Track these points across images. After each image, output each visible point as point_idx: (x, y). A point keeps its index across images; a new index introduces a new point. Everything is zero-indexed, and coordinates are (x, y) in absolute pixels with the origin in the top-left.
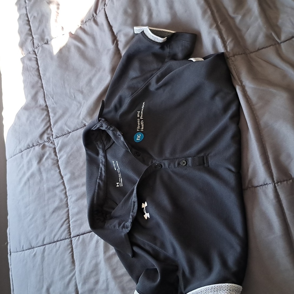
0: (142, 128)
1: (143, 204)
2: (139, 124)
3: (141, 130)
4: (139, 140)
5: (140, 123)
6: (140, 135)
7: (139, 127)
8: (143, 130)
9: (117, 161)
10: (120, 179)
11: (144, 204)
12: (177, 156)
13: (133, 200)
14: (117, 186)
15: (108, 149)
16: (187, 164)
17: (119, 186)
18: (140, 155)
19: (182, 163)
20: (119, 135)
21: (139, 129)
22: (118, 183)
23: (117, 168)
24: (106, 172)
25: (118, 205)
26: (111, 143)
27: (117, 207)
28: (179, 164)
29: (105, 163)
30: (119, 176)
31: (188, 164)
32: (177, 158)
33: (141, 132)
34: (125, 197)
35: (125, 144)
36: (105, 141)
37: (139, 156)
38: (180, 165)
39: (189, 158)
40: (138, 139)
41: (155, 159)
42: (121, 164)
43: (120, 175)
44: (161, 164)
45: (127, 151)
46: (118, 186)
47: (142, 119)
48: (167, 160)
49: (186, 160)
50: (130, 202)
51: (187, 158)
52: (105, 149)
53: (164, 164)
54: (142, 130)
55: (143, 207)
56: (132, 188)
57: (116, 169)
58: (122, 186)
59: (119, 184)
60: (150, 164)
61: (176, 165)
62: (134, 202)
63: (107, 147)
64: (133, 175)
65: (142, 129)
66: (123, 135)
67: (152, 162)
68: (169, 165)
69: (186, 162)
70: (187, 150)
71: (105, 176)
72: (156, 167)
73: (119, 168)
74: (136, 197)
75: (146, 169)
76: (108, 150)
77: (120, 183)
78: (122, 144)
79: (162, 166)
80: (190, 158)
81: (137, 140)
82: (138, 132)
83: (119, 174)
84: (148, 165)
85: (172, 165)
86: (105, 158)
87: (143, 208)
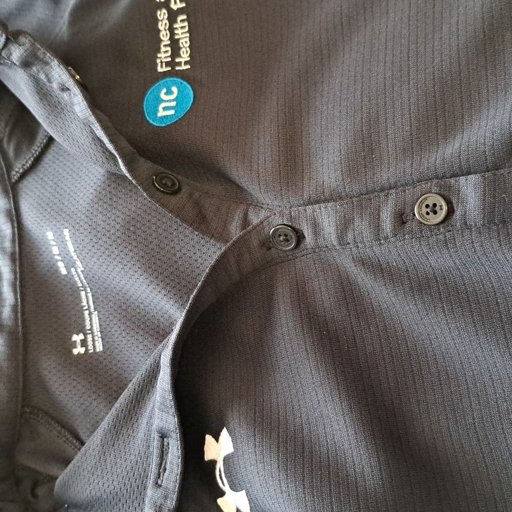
0: (185, 56)
1: (209, 439)
2: (165, 37)
3: (179, 64)
4: (172, 112)
5: (172, 30)
6: (174, 89)
7: (164, 55)
8: (186, 63)
9: (66, 232)
10: (90, 314)
11: (217, 438)
12: (385, 175)
13: (157, 423)
14: (76, 351)
15: (23, 176)
16: (451, 212)
17: (87, 350)
18: (179, 189)
19: (424, 210)
20: (64, 89)
21: (167, 64)
22: (81, 336)
23: (70, 265)
24: (21, 286)
25: (83, 443)
26: (36, 149)
27: (79, 454)
28: (401, 219)
29: (13, 241)
30: (84, 303)
31: (458, 213)
32: (385, 189)
33: (182, 75)
34: (117, 405)
35: (100, 133)
36: (9, 141)
37: (176, 192)
38: (407, 225)
39: (462, 179)
40: (165, 109)
41: (258, 206)
42: (87, 240)
43: (86, 299)
44: (297, 227)
45: (115, 178)
46: (78, 350)
47: (180, 11)
48: (326, 201)
49: (447, 193)
50: (141, 435)
51: (453, 181)
52: (10, 178)
53: (316, 227)
54: (184, 67)
55: (208, 457)
56: (150, 361)
57: (64, 271)
58: (99, 348)
59: (84, 343)
60: (235, 231)
61: (387, 224)
62: (163, 436)
63: (18, 168)
64: (152, 296)
65: (183, 60)
66: (84, 87)
67: (245, 222)
68: (344, 226)
69: (449, 203)
70: (445, 138)
71: (14, 308)
72: (267, 244)
73: (79, 263)
74: (173, 411)
75: (215, 257)
76: (25, 182)
77: (89, 337)
78: (85, 140)
79: (300, 237)
80: (472, 177)
81: (159, 115)
82: (165, 75)
83: (83, 294)
84: (221, 237)
85: (362, 226)
86: (12, 221)
87: (213, 463)
